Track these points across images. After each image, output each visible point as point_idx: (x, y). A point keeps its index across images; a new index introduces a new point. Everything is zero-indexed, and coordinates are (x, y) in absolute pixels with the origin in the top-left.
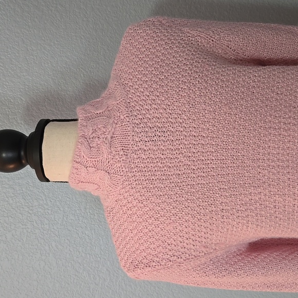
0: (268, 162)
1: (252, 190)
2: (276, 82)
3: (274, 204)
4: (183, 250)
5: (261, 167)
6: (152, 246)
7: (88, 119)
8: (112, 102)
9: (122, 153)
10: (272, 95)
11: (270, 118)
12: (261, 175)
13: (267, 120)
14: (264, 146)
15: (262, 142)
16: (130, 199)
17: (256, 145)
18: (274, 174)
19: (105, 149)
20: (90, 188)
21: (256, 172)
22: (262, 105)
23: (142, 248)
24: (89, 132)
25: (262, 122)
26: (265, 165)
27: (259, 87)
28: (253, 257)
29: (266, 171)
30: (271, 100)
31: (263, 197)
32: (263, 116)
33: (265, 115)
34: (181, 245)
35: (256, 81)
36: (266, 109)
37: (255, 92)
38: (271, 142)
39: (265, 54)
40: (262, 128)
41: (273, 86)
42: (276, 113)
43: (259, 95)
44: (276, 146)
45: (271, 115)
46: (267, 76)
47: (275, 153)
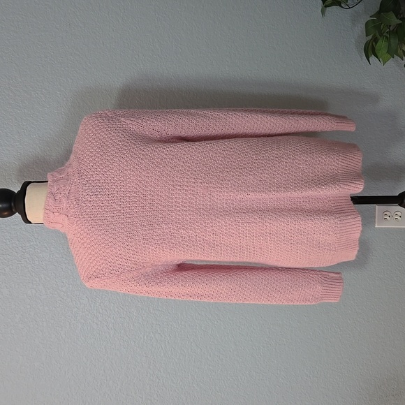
1: (163, 226)
4: (119, 266)
6: (98, 264)
7: (54, 181)
8: (70, 170)
9: (75, 203)
16: (85, 235)
19: (64, 200)
20: (58, 227)
23: (92, 265)
24: (54, 190)
34: (117, 262)
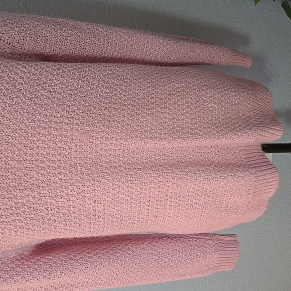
0: (37, 164)
2: (48, 80)
3: (46, 206)
5: (28, 169)
10: (43, 93)
11: (39, 117)
12: (28, 176)
13: (36, 119)
14: (32, 147)
15: (29, 142)
17: (22, 145)
18: (43, 175)
21: (22, 174)
22: (30, 103)
25: (30, 121)
26: (34, 166)
27: (27, 84)
28: (35, 261)
29: (34, 173)
30: (42, 98)
31: (31, 200)
32: (30, 115)
33: (34, 113)
35: (24, 77)
36: (35, 107)
37: (22, 89)
38: (40, 142)
39: (47, 50)
40: (30, 128)
41: (45, 83)
42: (46, 112)
43: (28, 92)
44: (46, 147)
45: (40, 114)
46: (38, 73)
47: (45, 153)
